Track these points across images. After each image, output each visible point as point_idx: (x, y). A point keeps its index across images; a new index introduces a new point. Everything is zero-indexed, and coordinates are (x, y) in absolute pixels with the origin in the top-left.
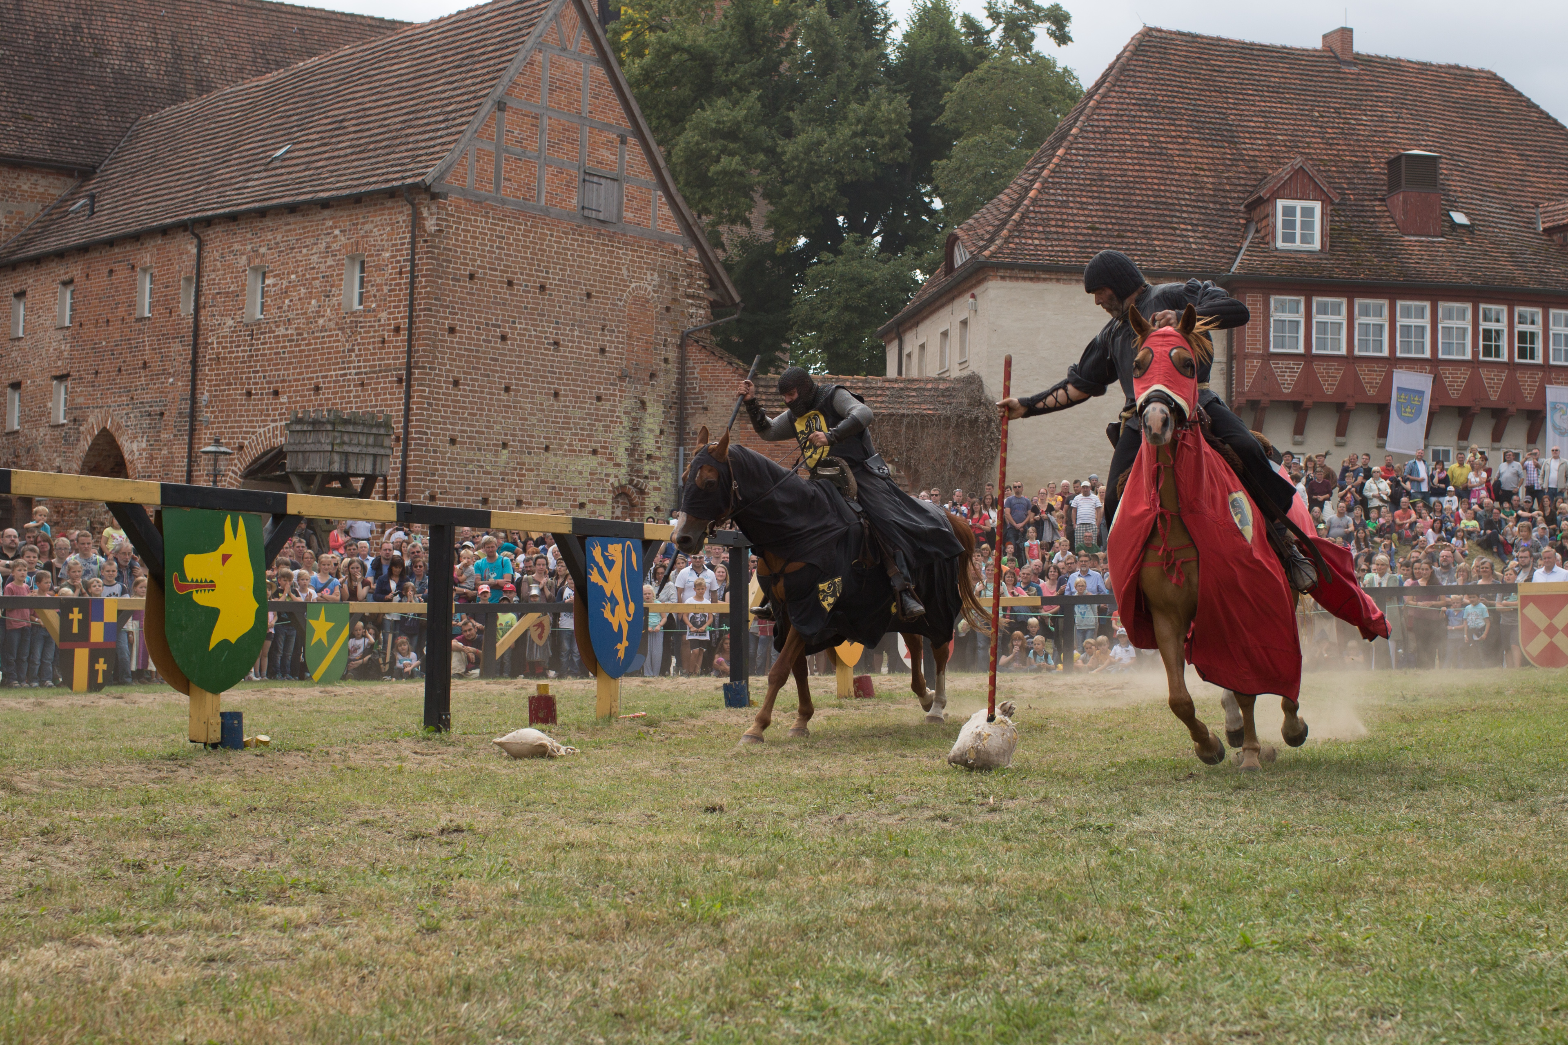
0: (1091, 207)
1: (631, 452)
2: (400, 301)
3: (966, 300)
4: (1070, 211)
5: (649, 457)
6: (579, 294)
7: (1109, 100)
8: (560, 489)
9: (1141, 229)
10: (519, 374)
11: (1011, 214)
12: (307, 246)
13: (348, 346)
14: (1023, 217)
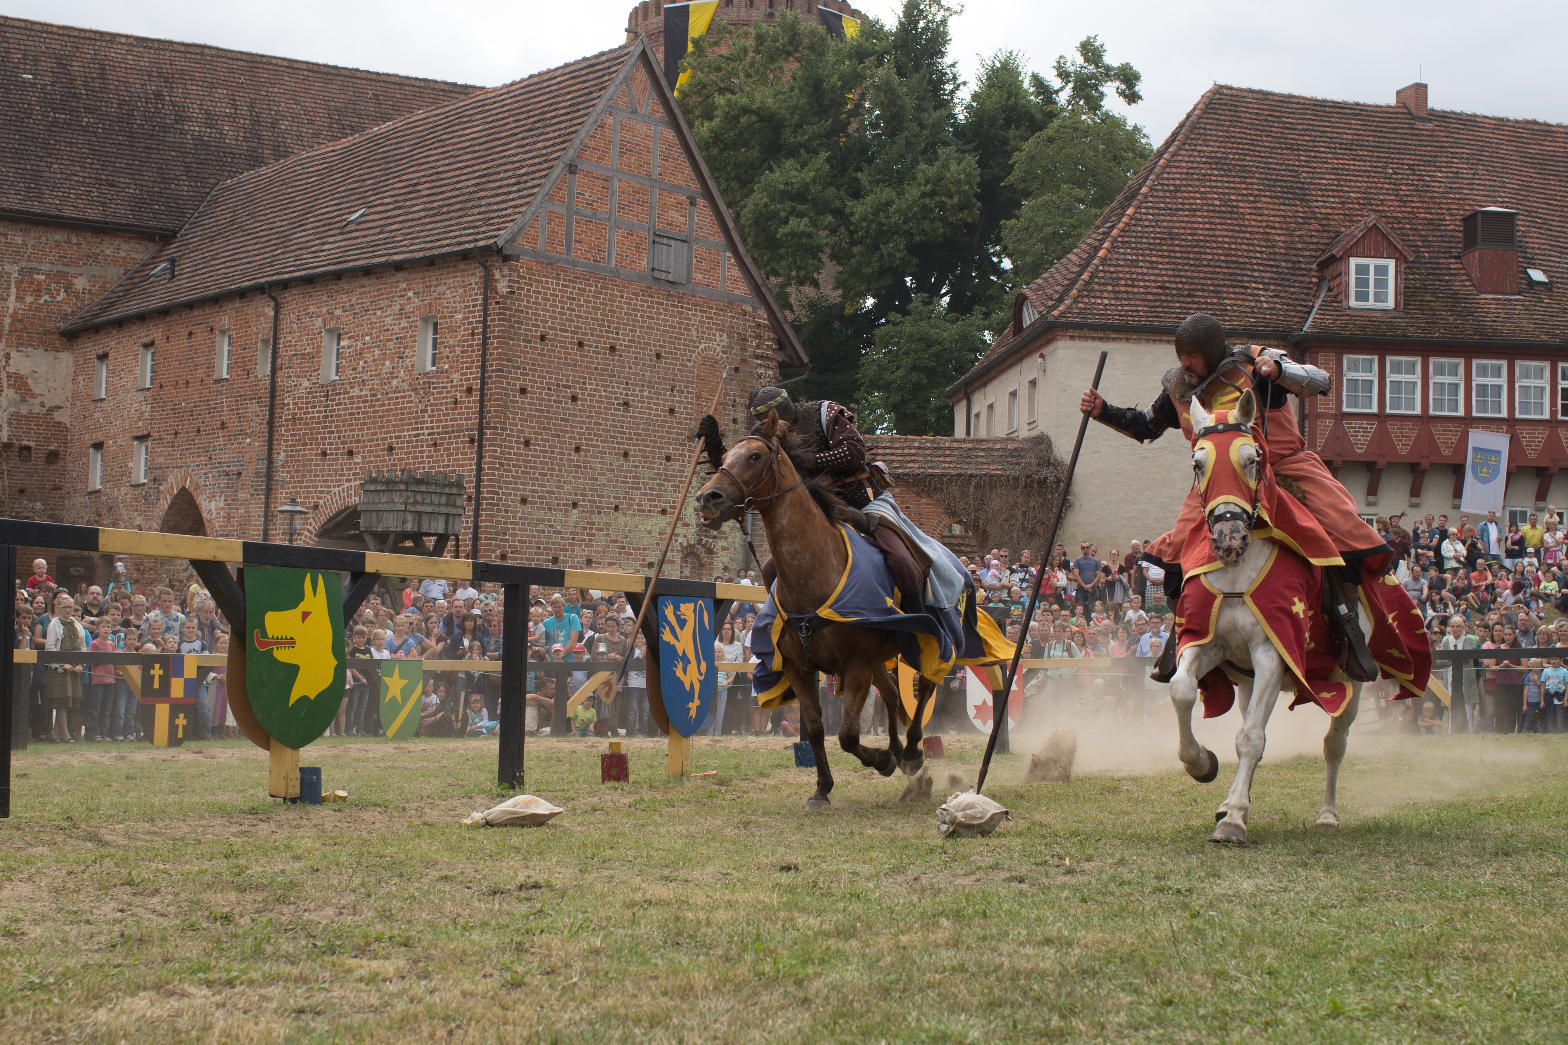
0: (1161, 266)
2: (472, 362)
3: (1035, 360)
4: (1140, 271)
6: (649, 355)
7: (1180, 158)
8: (629, 548)
9: (1211, 288)
10: (589, 434)
11: (1080, 274)
12: (381, 308)
13: (421, 407)
14: (1093, 276)
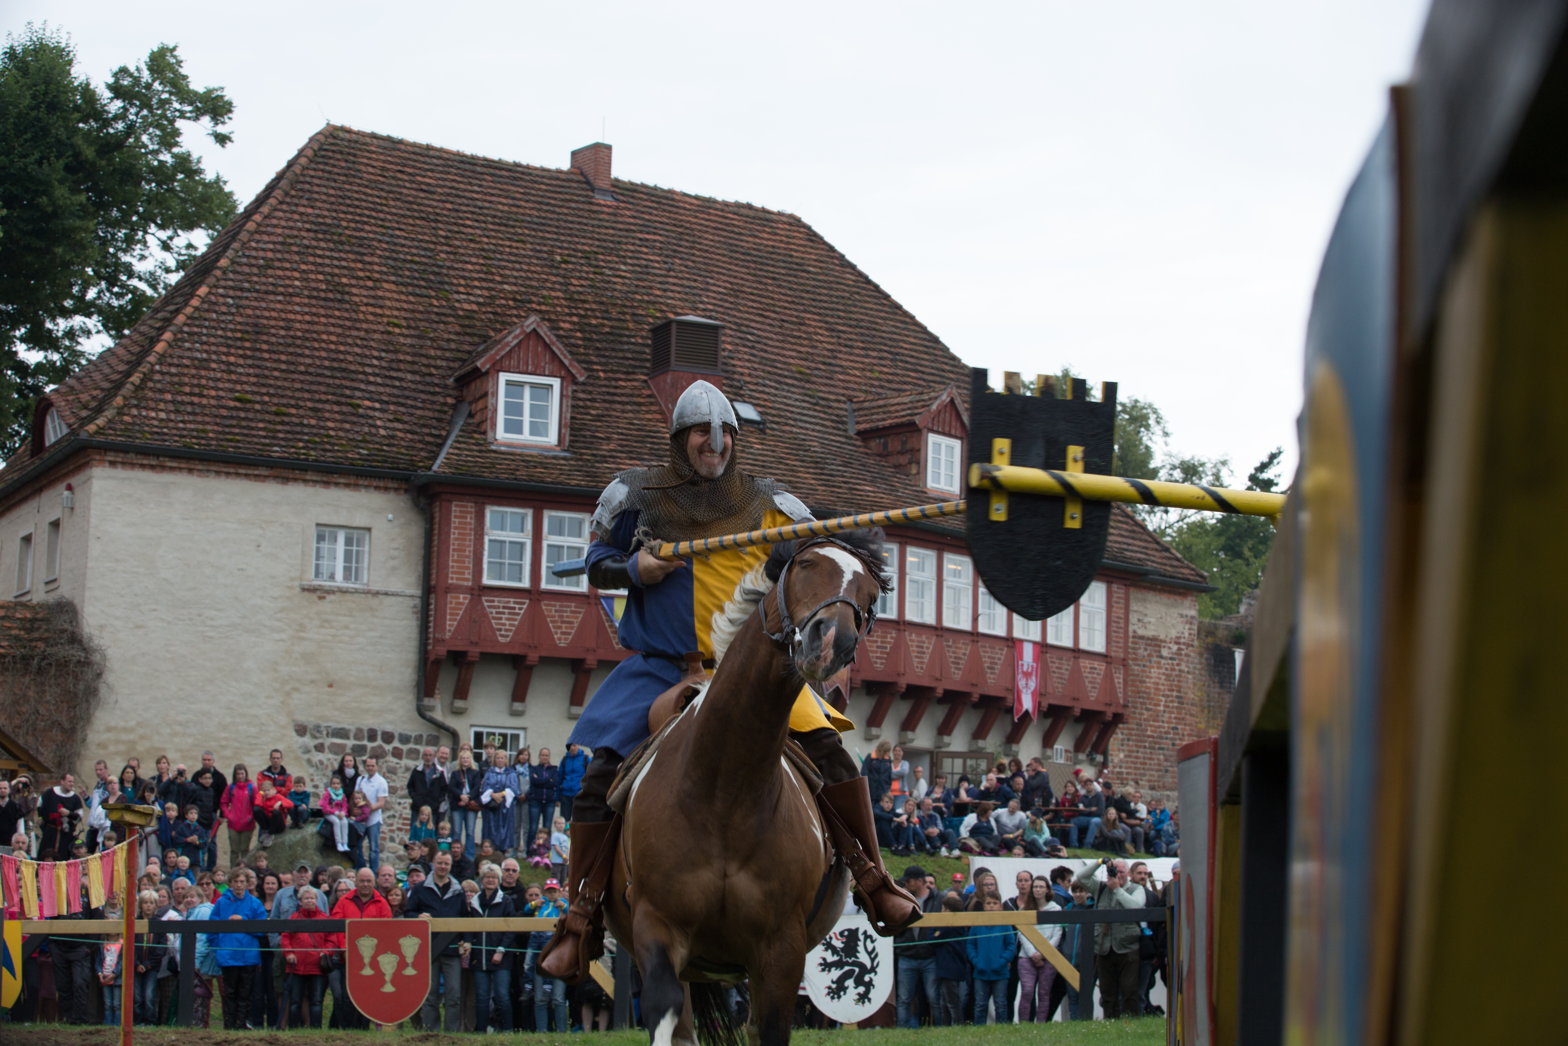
0: (241, 370)
3: (59, 493)
7: (275, 222)
9: (309, 404)
11: (128, 374)
14: (146, 378)
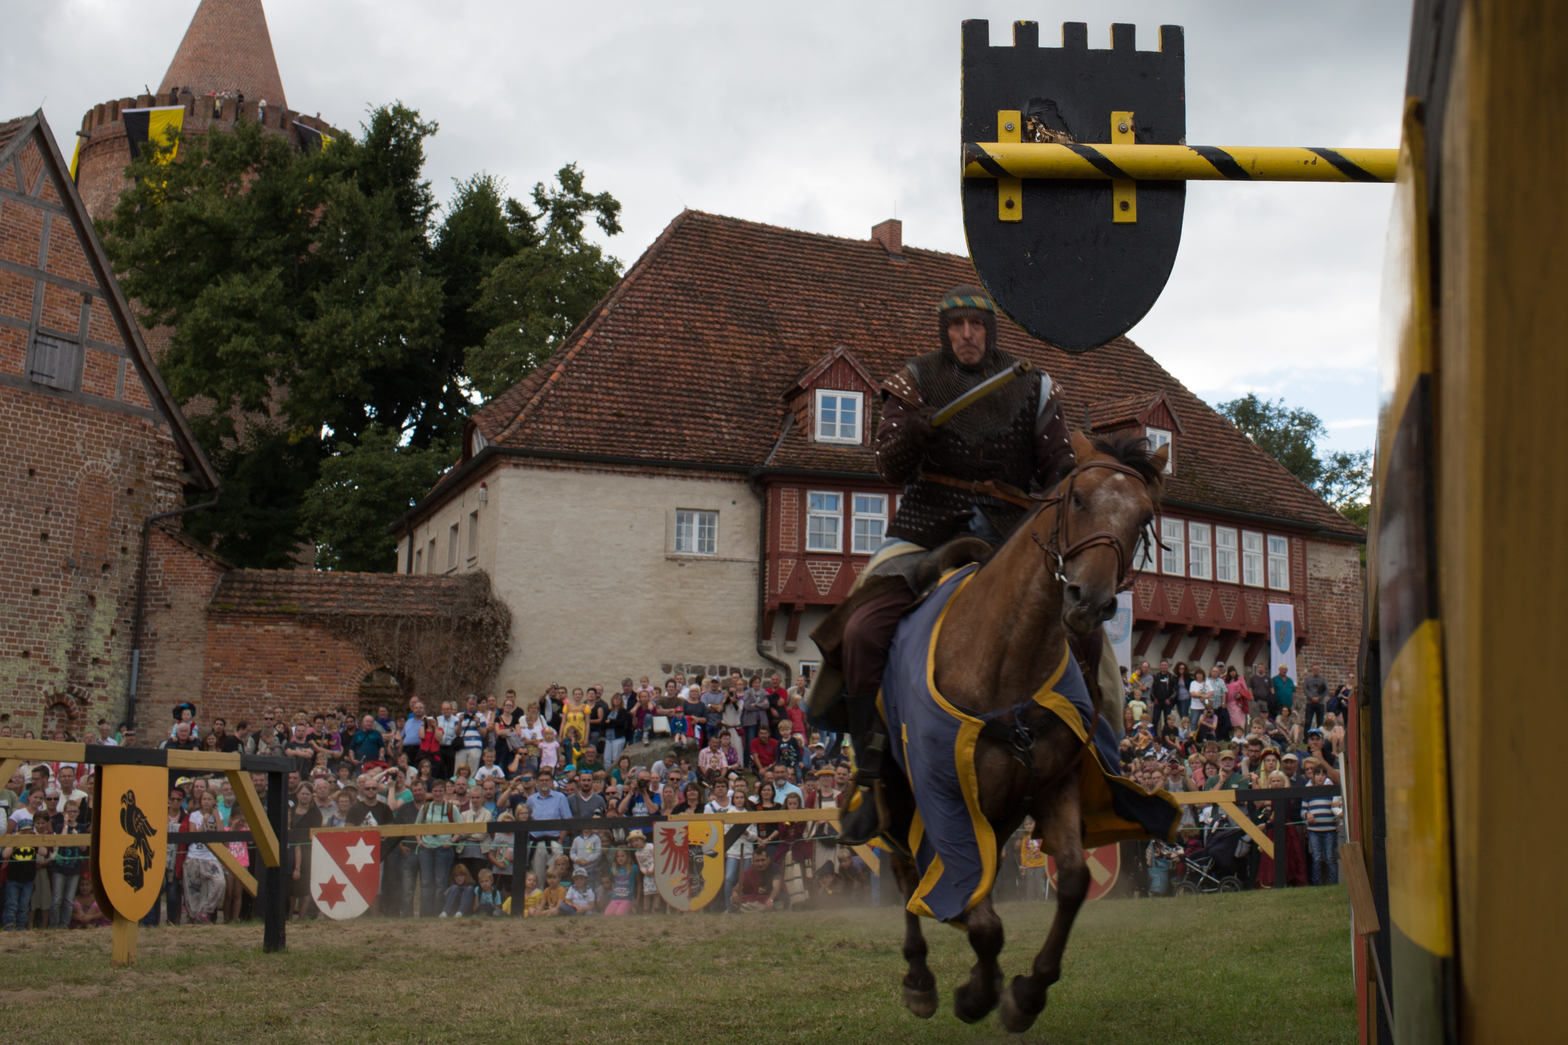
0: (617, 393)
1: (73, 655)
3: (477, 490)
4: (594, 396)
5: (96, 661)
9: (671, 418)
